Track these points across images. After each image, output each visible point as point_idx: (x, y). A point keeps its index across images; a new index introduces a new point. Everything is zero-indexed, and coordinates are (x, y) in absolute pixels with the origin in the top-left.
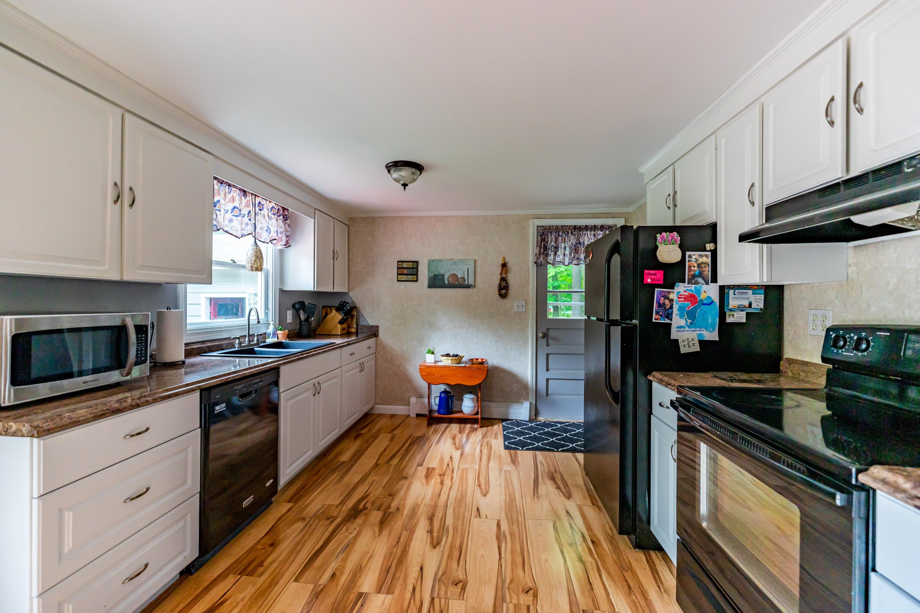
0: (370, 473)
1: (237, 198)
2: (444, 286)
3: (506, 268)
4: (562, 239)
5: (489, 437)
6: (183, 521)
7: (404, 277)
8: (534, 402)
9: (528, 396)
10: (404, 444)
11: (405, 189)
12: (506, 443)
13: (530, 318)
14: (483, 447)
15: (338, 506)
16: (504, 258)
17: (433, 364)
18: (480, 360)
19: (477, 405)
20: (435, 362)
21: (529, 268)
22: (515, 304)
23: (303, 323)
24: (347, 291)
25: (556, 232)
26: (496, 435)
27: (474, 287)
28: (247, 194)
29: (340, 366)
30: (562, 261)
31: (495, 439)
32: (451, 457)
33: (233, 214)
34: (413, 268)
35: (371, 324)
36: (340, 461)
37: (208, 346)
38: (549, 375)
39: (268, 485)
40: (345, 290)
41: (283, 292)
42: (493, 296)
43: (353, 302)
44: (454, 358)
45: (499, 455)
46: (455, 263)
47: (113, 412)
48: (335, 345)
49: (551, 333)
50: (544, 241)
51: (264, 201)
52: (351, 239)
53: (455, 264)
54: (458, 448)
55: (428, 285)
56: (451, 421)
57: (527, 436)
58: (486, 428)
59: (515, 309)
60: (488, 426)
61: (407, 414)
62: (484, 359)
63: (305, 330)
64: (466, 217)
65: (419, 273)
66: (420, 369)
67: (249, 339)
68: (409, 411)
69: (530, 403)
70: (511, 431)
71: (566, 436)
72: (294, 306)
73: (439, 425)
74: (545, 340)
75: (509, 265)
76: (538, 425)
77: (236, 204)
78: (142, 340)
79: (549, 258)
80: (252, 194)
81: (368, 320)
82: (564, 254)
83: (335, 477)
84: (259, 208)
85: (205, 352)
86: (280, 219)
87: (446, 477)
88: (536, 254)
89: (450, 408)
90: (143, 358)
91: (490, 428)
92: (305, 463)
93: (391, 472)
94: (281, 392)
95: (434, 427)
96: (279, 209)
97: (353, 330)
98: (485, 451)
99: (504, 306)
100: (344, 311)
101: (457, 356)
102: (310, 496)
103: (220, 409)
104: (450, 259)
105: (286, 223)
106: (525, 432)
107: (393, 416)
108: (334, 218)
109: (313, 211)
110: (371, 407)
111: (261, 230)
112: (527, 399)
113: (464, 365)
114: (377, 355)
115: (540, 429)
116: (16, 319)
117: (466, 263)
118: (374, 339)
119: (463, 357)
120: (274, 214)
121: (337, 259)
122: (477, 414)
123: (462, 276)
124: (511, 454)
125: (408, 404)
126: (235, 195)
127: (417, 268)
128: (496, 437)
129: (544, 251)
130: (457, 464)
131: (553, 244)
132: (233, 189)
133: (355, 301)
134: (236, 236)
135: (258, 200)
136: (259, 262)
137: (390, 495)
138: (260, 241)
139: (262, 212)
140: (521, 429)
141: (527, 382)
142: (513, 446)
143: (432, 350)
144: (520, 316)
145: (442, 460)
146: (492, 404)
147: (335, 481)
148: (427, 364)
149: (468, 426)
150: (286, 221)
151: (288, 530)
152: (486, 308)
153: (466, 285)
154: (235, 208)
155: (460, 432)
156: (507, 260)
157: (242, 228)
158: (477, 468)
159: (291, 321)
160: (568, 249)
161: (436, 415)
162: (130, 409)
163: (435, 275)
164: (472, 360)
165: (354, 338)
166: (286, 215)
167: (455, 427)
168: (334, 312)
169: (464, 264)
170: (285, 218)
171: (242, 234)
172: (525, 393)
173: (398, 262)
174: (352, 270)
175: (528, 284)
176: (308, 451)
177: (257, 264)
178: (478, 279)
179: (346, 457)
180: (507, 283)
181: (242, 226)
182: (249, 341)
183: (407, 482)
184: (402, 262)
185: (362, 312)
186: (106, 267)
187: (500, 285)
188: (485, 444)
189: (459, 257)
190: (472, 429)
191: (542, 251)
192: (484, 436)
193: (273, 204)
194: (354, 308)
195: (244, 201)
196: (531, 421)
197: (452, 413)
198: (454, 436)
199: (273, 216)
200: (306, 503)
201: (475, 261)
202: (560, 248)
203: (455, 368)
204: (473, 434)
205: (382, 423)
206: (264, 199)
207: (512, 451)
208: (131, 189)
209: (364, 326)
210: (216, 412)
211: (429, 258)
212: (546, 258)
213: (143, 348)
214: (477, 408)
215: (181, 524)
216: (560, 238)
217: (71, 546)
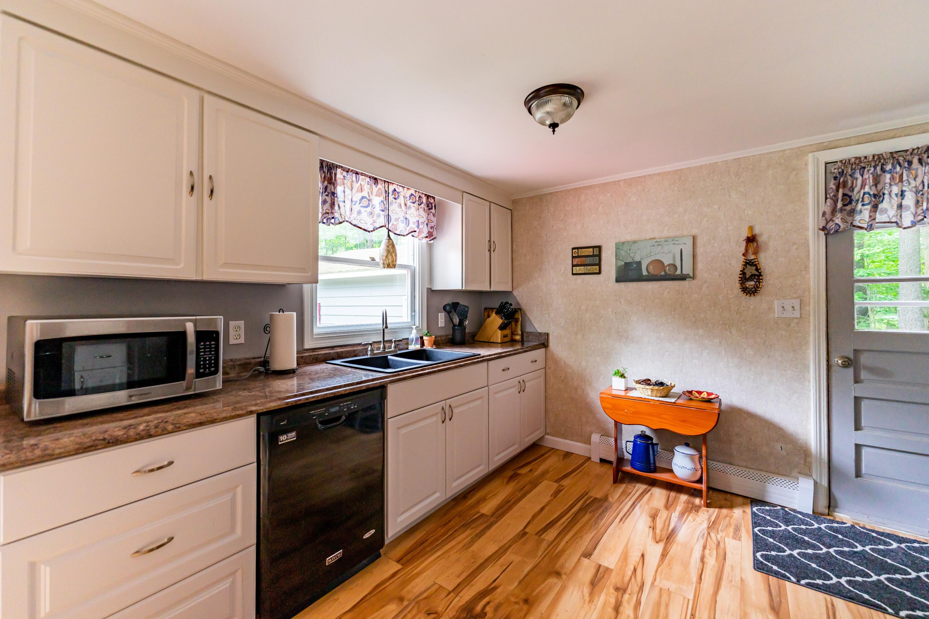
0: (510, 546)
1: (366, 187)
2: (640, 279)
3: (755, 244)
4: (892, 178)
5: (722, 531)
6: (230, 580)
7: (581, 269)
8: (825, 483)
9: (810, 469)
10: (571, 507)
11: (554, 131)
12: (758, 555)
13: (812, 328)
14: (707, 552)
15: (450, 593)
16: (751, 228)
17: (623, 393)
18: (704, 395)
19: (699, 467)
20: (626, 390)
21: (807, 240)
22: (776, 305)
23: (456, 327)
24: (510, 290)
25: (875, 167)
26: (737, 529)
27: (693, 278)
28: (379, 181)
29: (486, 385)
30: (894, 220)
31: (734, 538)
32: (643, 556)
33: (361, 205)
34: (593, 256)
35: (540, 331)
36: (479, 512)
37: (337, 353)
38: (860, 437)
39: (368, 536)
40: (508, 288)
41: (432, 292)
42: (730, 292)
43: (518, 303)
44: (657, 388)
45: (742, 580)
46: (657, 243)
47: (109, 443)
48: (478, 358)
49: (864, 359)
50: (844, 186)
51: (401, 188)
52: (515, 226)
53: (659, 245)
54: (658, 540)
55: (616, 278)
56: (653, 483)
57: (810, 551)
58: (717, 510)
59: (777, 313)
60: (721, 507)
61: (587, 455)
62: (712, 394)
63: (458, 336)
64: (676, 172)
65: (603, 262)
66: (601, 398)
67: (384, 345)
68: (590, 450)
69: (816, 483)
70: (770, 528)
71: (919, 577)
72: (444, 308)
73: (633, 485)
74: (851, 371)
75: (761, 239)
76: (836, 530)
77: (365, 194)
78: (211, 348)
79: (858, 218)
80: (385, 181)
81: (535, 325)
82: (900, 206)
83: (464, 539)
84: (393, 196)
85: (333, 359)
86: (421, 208)
87: (626, 596)
88: (824, 214)
89: (652, 461)
90: (213, 369)
91: (725, 511)
92: (434, 505)
93: (540, 554)
94: (388, 417)
95: (623, 486)
96: (420, 197)
97: (518, 338)
98: (711, 561)
99: (752, 307)
100: (504, 314)
101: (662, 384)
102: (422, 562)
103: (287, 439)
104: (651, 239)
105: (431, 212)
106: (804, 540)
107: (568, 455)
108: (490, 202)
109: (461, 194)
110: (541, 435)
111: (396, 221)
112: (808, 474)
113: (673, 400)
114: (547, 371)
115: (842, 543)
116: (41, 324)
117: (676, 242)
118: (543, 350)
119: (673, 387)
120: (413, 203)
121: (494, 251)
122: (700, 481)
123: (672, 263)
124: (769, 586)
125: (588, 441)
126: (363, 184)
127: (599, 256)
128: (736, 535)
129: (844, 205)
130: (653, 573)
131: (867, 189)
132: (361, 177)
133: (520, 301)
134: (364, 230)
135: (392, 188)
136: (390, 257)
137: (526, 601)
138: (395, 234)
139: (398, 201)
140: (793, 529)
141: (806, 443)
142: (775, 568)
143: (621, 370)
144: (789, 325)
145: (625, 557)
146: (730, 469)
147: (460, 546)
148: (614, 392)
149: (684, 498)
150: (431, 210)
151: (377, 614)
152: (716, 311)
153: (679, 275)
154: (363, 198)
155: (668, 506)
156: (757, 231)
157: (374, 220)
158: (691, 597)
159: (443, 325)
160: (907, 194)
161: (628, 468)
162: (136, 440)
163: (625, 263)
164: (690, 392)
165: (518, 347)
166: (432, 204)
167: (659, 494)
168: (494, 315)
169: (674, 244)
170: (429, 206)
171: (374, 228)
172: (802, 462)
173: (573, 249)
174: (516, 263)
175: (807, 268)
176: (434, 493)
177: (389, 259)
178: (700, 266)
179: (487, 508)
180: (757, 270)
181: (373, 219)
182: (384, 348)
183: (559, 584)
184: (578, 248)
185: (528, 315)
186: (182, 265)
187: (743, 273)
188: (712, 544)
189: (666, 233)
190: (690, 506)
191: (840, 205)
192: (712, 526)
193: (412, 191)
194: (519, 310)
195: (375, 189)
196: (816, 515)
197: (655, 470)
198: (654, 511)
199: (412, 205)
200: (415, 571)
201: (694, 238)
202: (886, 197)
203: (657, 403)
204: (690, 517)
205: (550, 462)
206: (400, 186)
207: (773, 580)
208: (211, 177)
209: (531, 333)
210: (280, 443)
211: (617, 241)
212: (849, 219)
213: (213, 358)
214: (699, 472)
215: (226, 584)
216: (888, 176)
217: (48, 610)
